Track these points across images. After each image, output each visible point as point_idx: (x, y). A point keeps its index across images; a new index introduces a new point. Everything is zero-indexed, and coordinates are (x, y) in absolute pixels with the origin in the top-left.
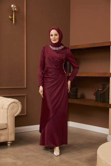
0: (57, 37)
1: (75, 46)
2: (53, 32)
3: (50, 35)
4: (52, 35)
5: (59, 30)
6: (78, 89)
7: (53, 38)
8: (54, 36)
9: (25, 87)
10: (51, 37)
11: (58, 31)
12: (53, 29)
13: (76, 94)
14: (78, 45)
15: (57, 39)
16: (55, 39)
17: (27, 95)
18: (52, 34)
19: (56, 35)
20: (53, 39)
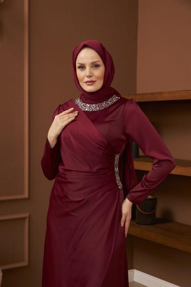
0: (99, 72)
1: (152, 94)
2: (87, 56)
3: (77, 65)
4: (82, 67)
5: (103, 49)
6: (156, 199)
7: (88, 74)
8: (88, 68)
9: (26, 195)
10: (80, 73)
11: (102, 52)
12: (85, 46)
13: (152, 212)
14: (160, 93)
15: (98, 78)
16: (93, 79)
17: (29, 217)
18: (82, 62)
19: (95, 65)
20: (86, 79)
